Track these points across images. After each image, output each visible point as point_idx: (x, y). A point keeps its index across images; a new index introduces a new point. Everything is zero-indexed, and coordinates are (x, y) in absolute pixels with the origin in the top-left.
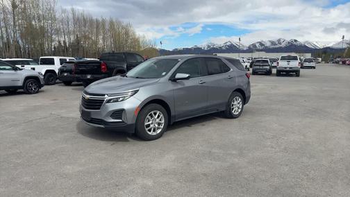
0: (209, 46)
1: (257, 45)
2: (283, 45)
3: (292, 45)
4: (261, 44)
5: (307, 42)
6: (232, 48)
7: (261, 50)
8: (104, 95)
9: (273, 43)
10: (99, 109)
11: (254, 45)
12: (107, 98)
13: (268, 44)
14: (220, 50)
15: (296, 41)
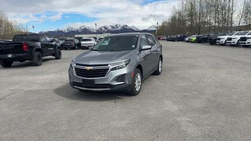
0: (68, 30)
1: (103, 29)
2: (119, 28)
3: (125, 28)
4: (105, 28)
5: (133, 26)
6: (86, 31)
7: (106, 32)
8: (107, 65)
9: (113, 27)
10: (104, 76)
11: (101, 29)
12: (111, 67)
13: (110, 28)
14: (77, 32)
15: (126, 26)
